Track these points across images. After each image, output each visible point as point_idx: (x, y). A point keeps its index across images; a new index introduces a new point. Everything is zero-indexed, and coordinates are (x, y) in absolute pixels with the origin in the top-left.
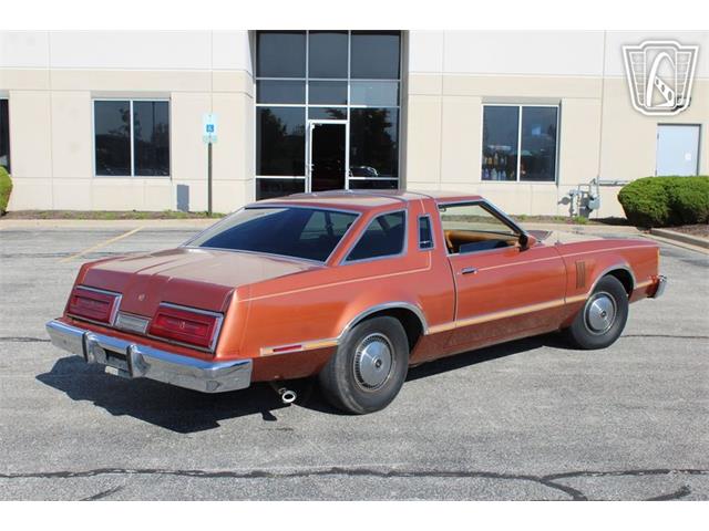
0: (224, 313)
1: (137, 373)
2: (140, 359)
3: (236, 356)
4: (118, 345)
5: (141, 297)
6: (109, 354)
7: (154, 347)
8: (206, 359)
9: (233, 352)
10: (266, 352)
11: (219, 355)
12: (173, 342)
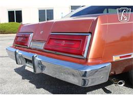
0: (92, 33)
1: (38, 71)
2: (40, 63)
3: (100, 61)
4: (29, 56)
5: (41, 32)
6: (27, 60)
7: (47, 56)
8: (80, 63)
9: (99, 58)
10: (116, 58)
11: (89, 61)
12: (58, 53)
